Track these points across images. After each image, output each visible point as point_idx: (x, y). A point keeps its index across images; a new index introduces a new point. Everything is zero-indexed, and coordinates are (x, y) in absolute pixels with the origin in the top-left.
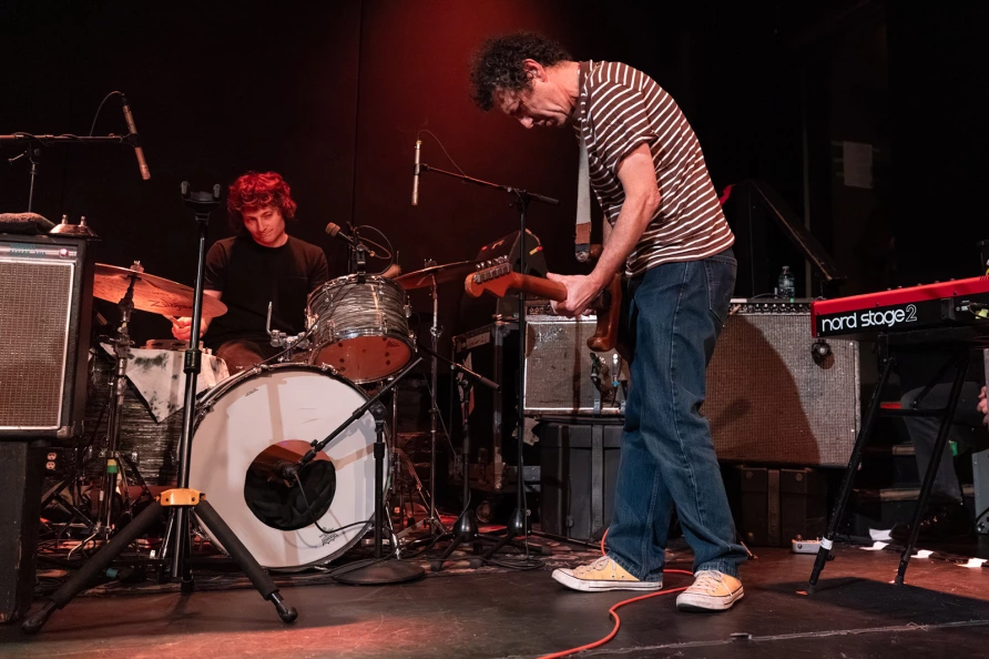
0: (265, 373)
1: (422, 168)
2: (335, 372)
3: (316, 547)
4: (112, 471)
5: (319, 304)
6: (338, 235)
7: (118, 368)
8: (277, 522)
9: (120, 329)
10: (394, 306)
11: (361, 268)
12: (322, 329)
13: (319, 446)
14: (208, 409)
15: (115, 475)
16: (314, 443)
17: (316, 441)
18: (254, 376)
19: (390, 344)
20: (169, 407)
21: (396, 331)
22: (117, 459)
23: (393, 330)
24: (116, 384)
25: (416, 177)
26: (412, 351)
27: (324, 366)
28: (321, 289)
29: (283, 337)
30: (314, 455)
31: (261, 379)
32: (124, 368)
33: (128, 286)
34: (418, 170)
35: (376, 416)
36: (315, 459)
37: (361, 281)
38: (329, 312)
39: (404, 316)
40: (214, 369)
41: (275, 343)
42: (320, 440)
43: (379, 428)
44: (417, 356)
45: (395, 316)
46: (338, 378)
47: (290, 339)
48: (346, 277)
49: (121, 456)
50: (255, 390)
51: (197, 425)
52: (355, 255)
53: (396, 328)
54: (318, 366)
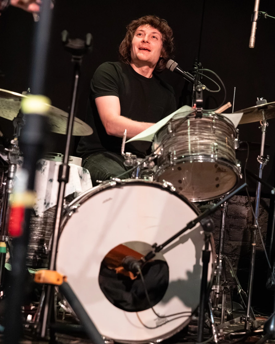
0: (119, 185)
1: (260, 16)
2: (173, 189)
3: (151, 328)
4: (3, 251)
7: (9, 172)
8: (122, 304)
9: (12, 142)
10: (225, 138)
11: (199, 105)
13: (158, 248)
14: (74, 211)
15: (5, 255)
16: (155, 246)
17: (156, 244)
18: (110, 188)
19: (220, 170)
20: (45, 203)
21: (225, 159)
22: (7, 243)
23: (222, 159)
24: (8, 184)
25: (255, 24)
27: (166, 184)
29: (134, 159)
30: (154, 255)
31: (115, 190)
32: (14, 172)
34: (256, 17)
36: (154, 259)
38: (171, 140)
39: (233, 147)
40: (81, 177)
41: (127, 163)
42: (160, 243)
43: (207, 239)
44: (242, 182)
45: (225, 146)
46: (176, 194)
47: (140, 161)
49: (10, 240)
50: (110, 199)
51: (66, 223)
52: (195, 94)
53: (225, 156)
54: (160, 184)
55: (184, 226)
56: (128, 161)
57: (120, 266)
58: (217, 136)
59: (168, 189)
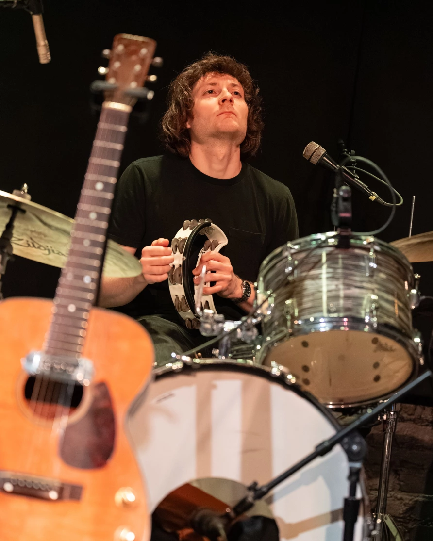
0: (187, 369)
2: (291, 380)
5: (277, 275)
6: (321, 163)
10: (391, 286)
11: (344, 224)
12: (277, 314)
13: (261, 492)
16: (253, 487)
17: (255, 484)
19: (381, 348)
21: (392, 327)
23: (387, 325)
26: (414, 362)
27: (276, 370)
28: (281, 253)
29: (218, 322)
30: (251, 506)
33: (7, 220)
35: (352, 456)
36: (250, 514)
37: (344, 244)
39: (406, 305)
41: (206, 330)
42: (262, 482)
43: (354, 476)
44: (422, 370)
45: (392, 303)
46: (295, 388)
47: (229, 326)
48: (321, 236)
50: (171, 395)
52: (337, 203)
53: (392, 321)
54: (266, 369)
55: (310, 450)
56: (208, 326)
57: (186, 526)
58: (376, 283)
59: (281, 380)
